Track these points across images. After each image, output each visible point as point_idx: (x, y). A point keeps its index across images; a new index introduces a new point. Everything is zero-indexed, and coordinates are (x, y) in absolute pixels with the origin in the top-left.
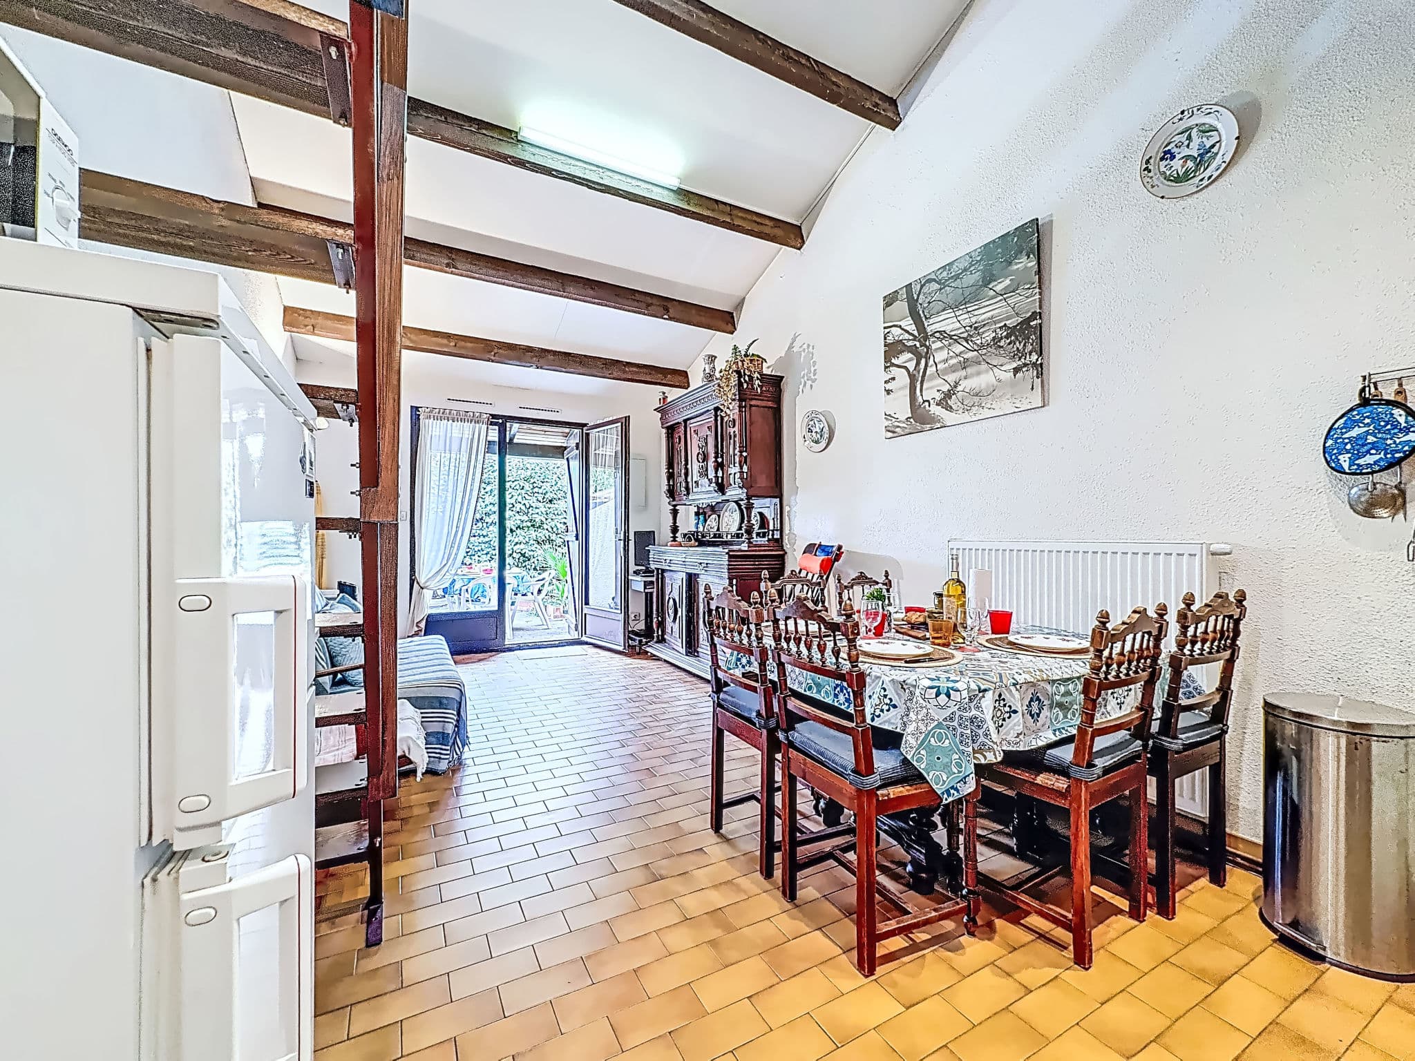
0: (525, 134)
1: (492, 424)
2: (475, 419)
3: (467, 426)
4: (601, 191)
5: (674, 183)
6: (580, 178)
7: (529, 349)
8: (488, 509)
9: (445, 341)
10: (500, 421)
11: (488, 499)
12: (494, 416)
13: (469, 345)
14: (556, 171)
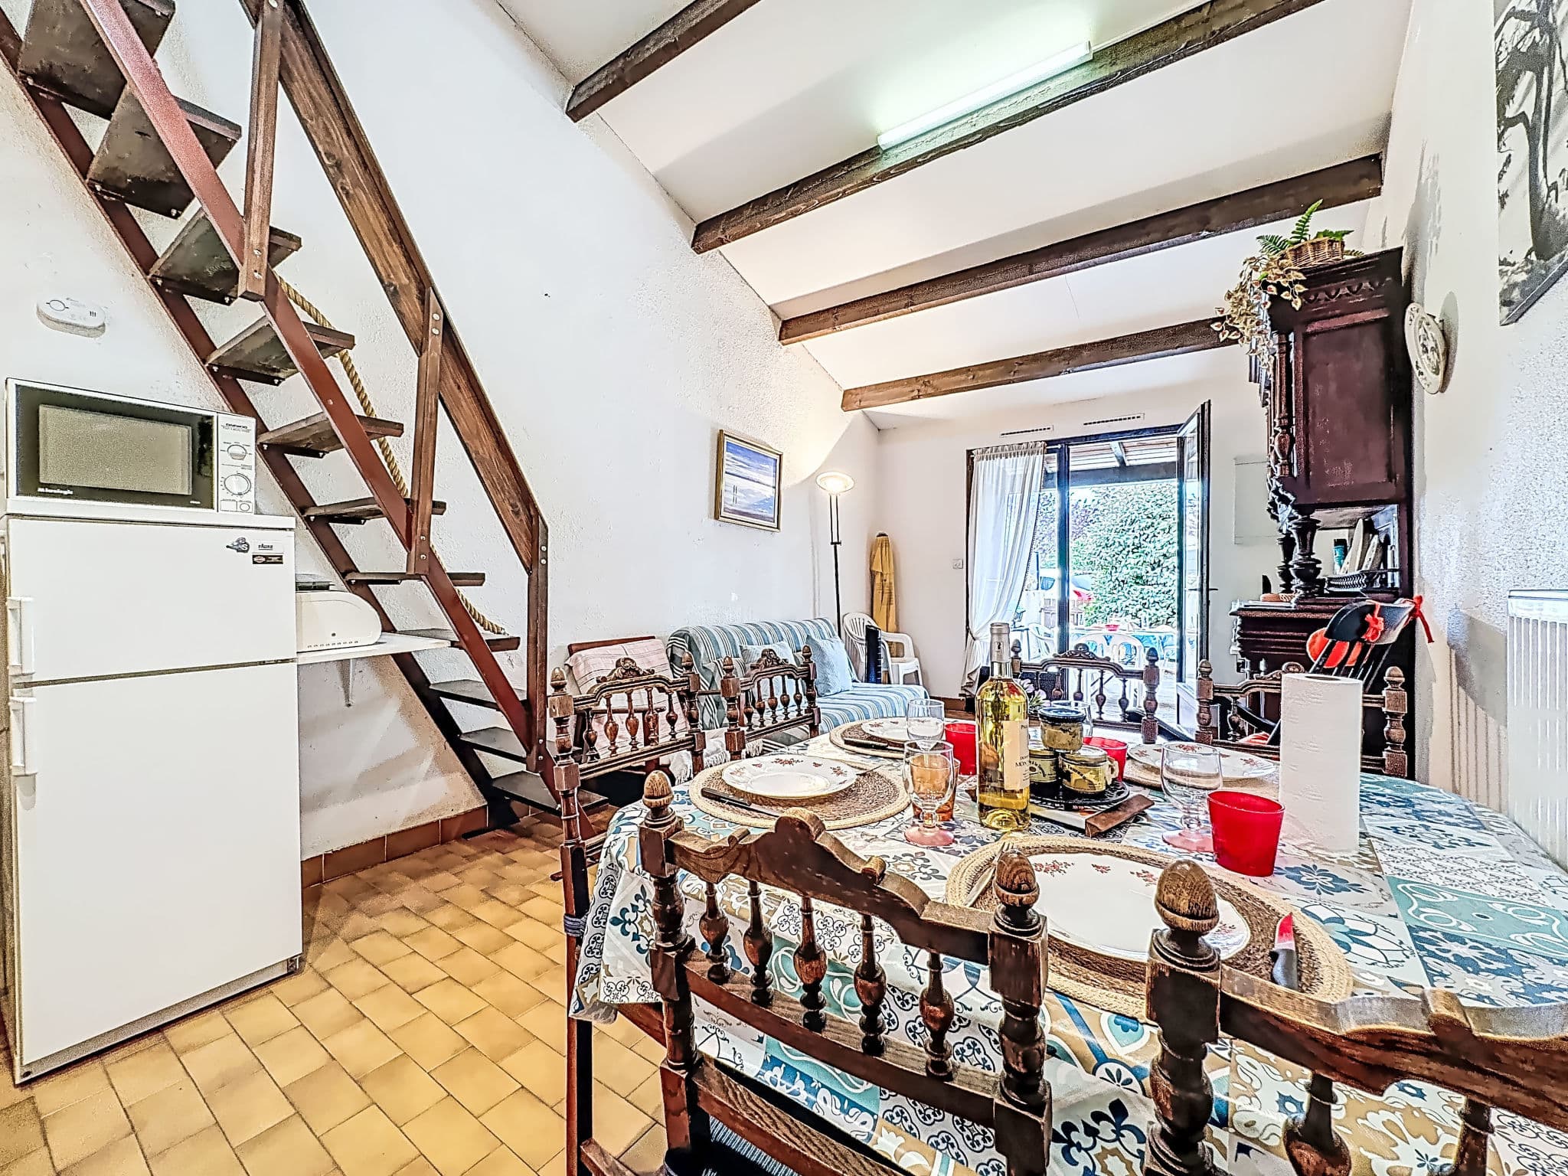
0: (884, 141)
1: (1049, 451)
2: (1029, 450)
3: (1021, 460)
4: (979, 141)
5: (1082, 53)
6: (946, 145)
7: (1059, 353)
8: (1164, 551)
9: (963, 377)
10: (1059, 446)
11: (1163, 538)
12: (1049, 443)
13: (988, 372)
14: (920, 156)
